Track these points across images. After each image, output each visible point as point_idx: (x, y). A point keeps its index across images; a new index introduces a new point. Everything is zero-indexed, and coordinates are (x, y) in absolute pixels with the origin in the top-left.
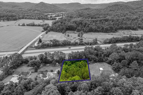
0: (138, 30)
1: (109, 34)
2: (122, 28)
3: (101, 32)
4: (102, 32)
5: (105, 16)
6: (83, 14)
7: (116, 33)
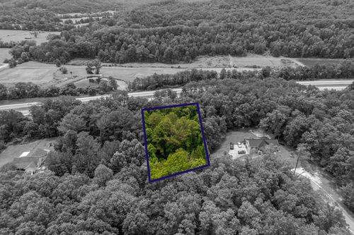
0: (245, 56)
1: (172, 67)
2: (208, 52)
3: (157, 61)
4: (161, 62)
5: (197, 21)
6: (142, 16)
7: (191, 63)
